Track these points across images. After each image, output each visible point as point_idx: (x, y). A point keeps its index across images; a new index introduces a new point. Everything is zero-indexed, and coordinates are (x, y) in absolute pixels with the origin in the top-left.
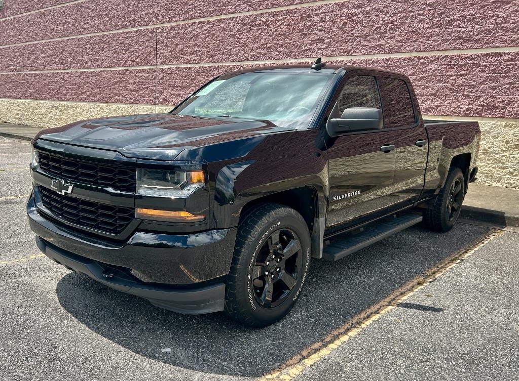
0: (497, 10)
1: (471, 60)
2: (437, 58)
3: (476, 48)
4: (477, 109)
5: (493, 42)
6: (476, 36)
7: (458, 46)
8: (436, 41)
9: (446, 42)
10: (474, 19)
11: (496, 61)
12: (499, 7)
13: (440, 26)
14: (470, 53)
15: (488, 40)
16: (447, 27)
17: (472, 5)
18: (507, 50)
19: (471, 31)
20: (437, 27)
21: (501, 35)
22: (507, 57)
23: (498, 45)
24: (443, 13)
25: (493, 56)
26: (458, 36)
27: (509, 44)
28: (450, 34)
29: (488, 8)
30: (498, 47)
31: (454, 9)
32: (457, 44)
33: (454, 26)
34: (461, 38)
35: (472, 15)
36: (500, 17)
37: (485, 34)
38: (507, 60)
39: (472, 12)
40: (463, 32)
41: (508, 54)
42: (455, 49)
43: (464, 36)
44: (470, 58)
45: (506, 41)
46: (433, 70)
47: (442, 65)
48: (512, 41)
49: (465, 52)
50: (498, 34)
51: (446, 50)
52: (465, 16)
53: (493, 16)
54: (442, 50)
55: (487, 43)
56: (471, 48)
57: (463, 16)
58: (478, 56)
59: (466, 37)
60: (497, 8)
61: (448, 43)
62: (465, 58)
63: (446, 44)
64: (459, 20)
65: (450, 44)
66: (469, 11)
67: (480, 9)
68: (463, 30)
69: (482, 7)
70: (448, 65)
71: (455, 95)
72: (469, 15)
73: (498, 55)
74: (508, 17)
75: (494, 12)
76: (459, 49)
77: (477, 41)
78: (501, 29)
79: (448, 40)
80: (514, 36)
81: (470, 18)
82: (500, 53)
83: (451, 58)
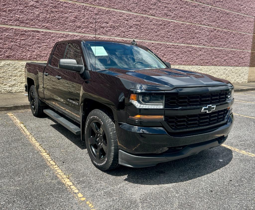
0: (33, 10)
1: (26, 32)
2: (7, 29)
3: (27, 27)
4: (34, 57)
5: (34, 25)
6: (26, 20)
7: (18, 24)
8: (5, 19)
9: (11, 21)
10: (23, 12)
11: (38, 34)
12: (34, 9)
13: (5, 11)
14: (25, 29)
15: (32, 24)
16: (9, 13)
17: (20, 4)
18: (41, 30)
19: (23, 18)
20: (3, 12)
21: (37, 23)
22: (42, 33)
23: (37, 27)
24: (5, 5)
25: (36, 32)
26: (16, 19)
27: (42, 27)
28: (12, 17)
29: (29, 8)
30: (37, 28)
31: (11, 4)
32: (17, 23)
33: (13, 13)
34: (18, 20)
35: (22, 10)
36: (35, 14)
37: (30, 20)
38: (43, 35)
39: (21, 8)
40: (19, 18)
41: (42, 32)
42: (16, 25)
43: (20, 20)
44: (25, 31)
45: (40, 25)
46: (6, 35)
47: (11, 33)
48: (43, 26)
49: (23, 28)
50: (36, 22)
51: (11, 25)
52: (18, 10)
53: (32, 13)
54: (9, 25)
55: (32, 25)
56: (24, 26)
57: (17, 9)
58: (29, 31)
59: (21, 20)
60: (33, 9)
61: (12, 22)
62: (23, 31)
63: (11, 22)
64: (15, 11)
65: (13, 22)
66: (19, 7)
67: (25, 8)
68: (18, 16)
69: (26, 7)
70: (14, 33)
71: (22, 49)
72: (20, 9)
73: (38, 32)
74: (39, 15)
75: (32, 10)
76: (19, 26)
77: (27, 23)
78: (37, 20)
79: (11, 20)
80: (43, 24)
81: (21, 11)
82: (39, 31)
83: (15, 30)
